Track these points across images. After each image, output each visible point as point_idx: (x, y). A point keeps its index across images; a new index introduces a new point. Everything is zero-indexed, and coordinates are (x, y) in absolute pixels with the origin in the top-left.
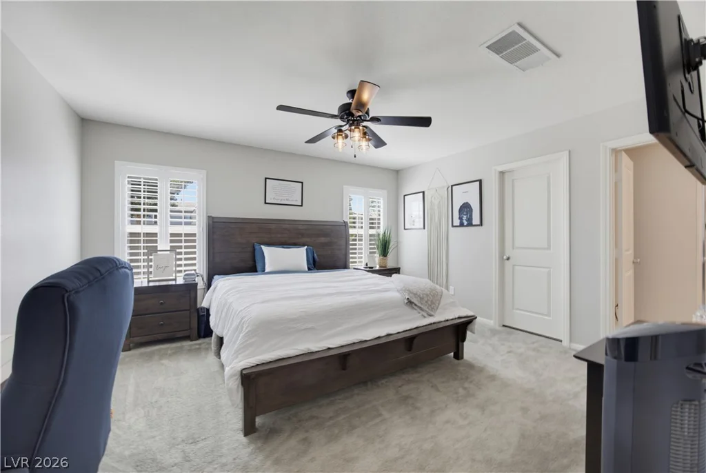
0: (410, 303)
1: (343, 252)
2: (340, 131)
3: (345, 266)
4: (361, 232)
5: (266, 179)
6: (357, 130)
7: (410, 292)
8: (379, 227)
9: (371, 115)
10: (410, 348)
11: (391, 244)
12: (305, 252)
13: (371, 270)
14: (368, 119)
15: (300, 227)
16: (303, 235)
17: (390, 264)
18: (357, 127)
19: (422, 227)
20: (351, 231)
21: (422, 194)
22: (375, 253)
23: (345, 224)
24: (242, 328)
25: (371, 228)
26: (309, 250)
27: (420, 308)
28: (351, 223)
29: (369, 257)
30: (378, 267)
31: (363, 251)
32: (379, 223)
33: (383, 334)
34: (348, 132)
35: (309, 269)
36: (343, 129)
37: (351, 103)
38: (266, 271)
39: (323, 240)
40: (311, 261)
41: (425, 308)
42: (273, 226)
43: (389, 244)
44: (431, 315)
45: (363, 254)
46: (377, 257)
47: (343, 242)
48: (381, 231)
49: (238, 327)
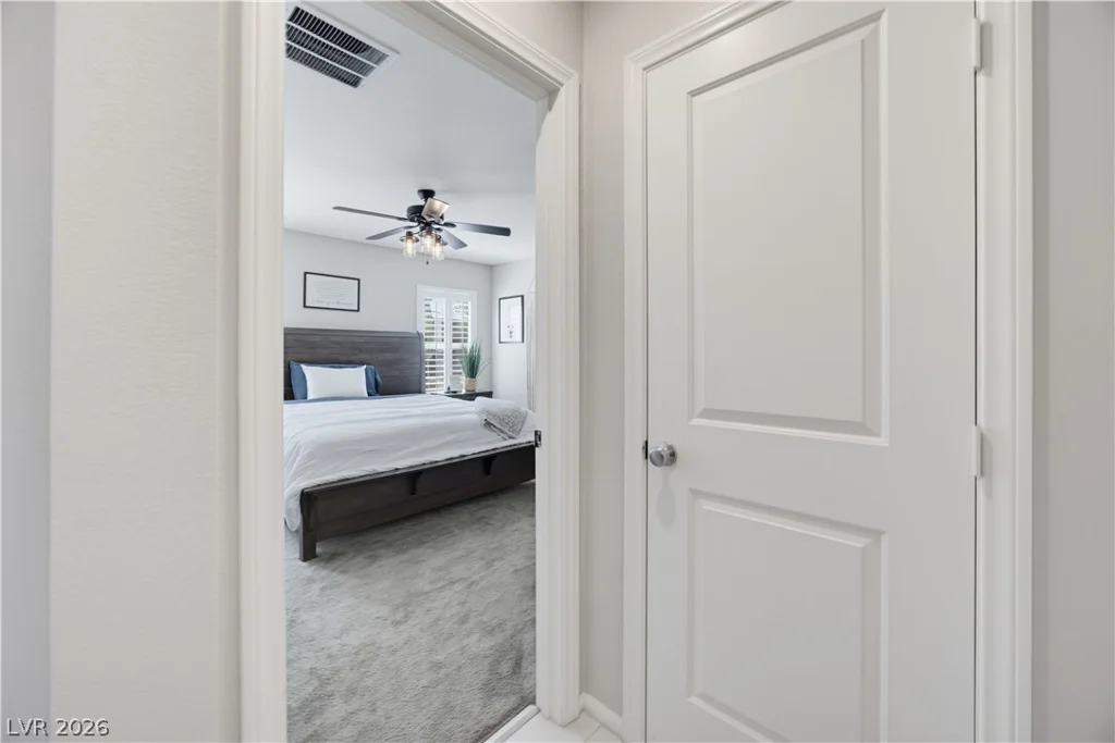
0: (488, 424)
1: (417, 372)
2: (410, 234)
3: (420, 391)
4: (440, 346)
5: (306, 273)
6: (428, 237)
7: (489, 413)
8: (466, 341)
9: (446, 220)
10: (487, 471)
11: (481, 362)
12: (364, 373)
13: (454, 395)
14: (442, 223)
15: (357, 340)
16: (360, 351)
17: (480, 386)
18: (429, 233)
19: (520, 340)
20: (428, 346)
21: (520, 299)
22: (460, 373)
23: (419, 335)
24: (298, 452)
25: (454, 341)
26: (369, 372)
27: (502, 431)
28: (426, 334)
29: (452, 379)
30: (464, 392)
31: (444, 371)
32: (466, 335)
33: (457, 455)
34: (417, 236)
35: (370, 394)
36: (414, 230)
37: (422, 207)
38: (310, 396)
39: (388, 356)
40: (373, 387)
41: (506, 430)
42: (317, 339)
43: (478, 362)
44: (513, 438)
45: (445, 376)
46: (464, 379)
47: (417, 359)
48: (468, 346)
49: (291, 453)
